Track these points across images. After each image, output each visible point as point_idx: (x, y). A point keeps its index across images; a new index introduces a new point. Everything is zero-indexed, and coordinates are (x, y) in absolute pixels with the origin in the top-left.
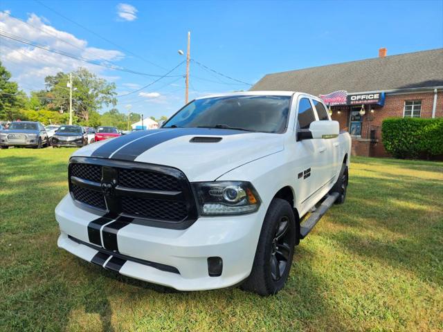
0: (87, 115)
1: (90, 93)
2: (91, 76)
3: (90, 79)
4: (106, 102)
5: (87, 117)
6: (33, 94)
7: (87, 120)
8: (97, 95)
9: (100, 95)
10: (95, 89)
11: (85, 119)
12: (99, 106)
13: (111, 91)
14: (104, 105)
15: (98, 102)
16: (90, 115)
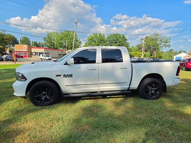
0: (155, 53)
1: (158, 43)
2: (159, 36)
3: (158, 37)
4: (165, 46)
5: (155, 54)
6: (136, 46)
7: (155, 55)
8: (161, 44)
9: (163, 44)
10: (161, 41)
11: (154, 54)
12: (161, 48)
13: (168, 41)
14: (164, 48)
15: (161, 47)
16: (157, 52)
